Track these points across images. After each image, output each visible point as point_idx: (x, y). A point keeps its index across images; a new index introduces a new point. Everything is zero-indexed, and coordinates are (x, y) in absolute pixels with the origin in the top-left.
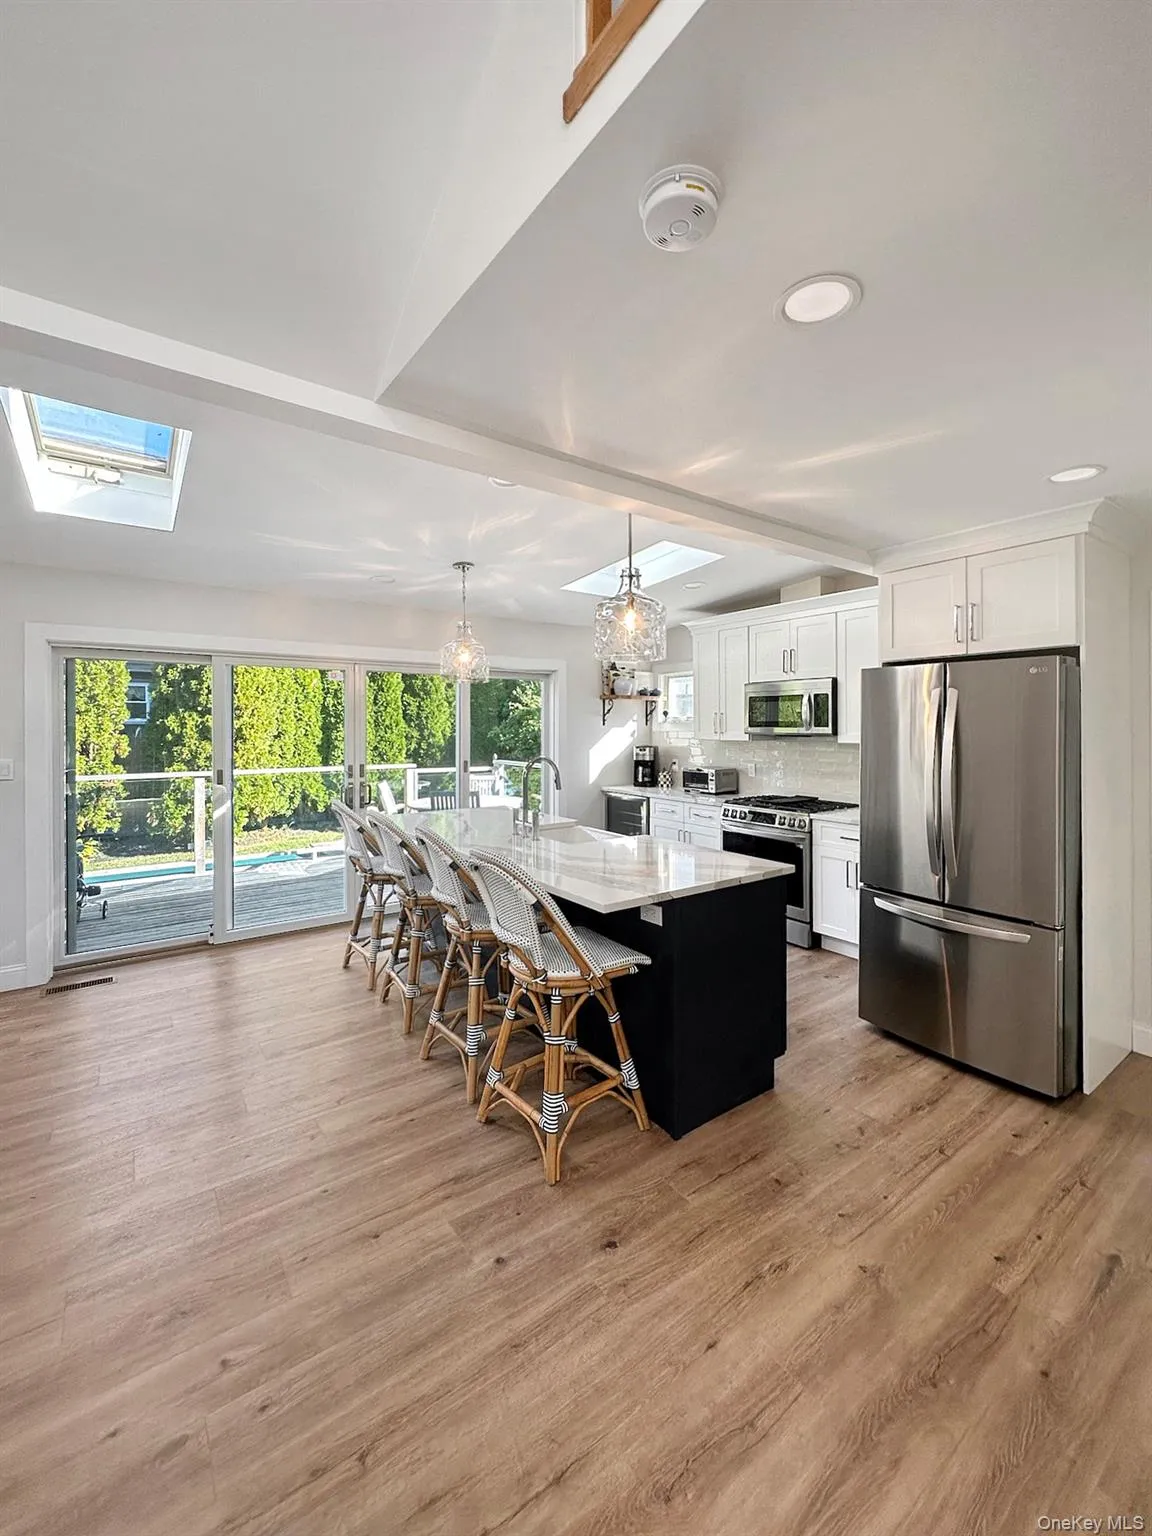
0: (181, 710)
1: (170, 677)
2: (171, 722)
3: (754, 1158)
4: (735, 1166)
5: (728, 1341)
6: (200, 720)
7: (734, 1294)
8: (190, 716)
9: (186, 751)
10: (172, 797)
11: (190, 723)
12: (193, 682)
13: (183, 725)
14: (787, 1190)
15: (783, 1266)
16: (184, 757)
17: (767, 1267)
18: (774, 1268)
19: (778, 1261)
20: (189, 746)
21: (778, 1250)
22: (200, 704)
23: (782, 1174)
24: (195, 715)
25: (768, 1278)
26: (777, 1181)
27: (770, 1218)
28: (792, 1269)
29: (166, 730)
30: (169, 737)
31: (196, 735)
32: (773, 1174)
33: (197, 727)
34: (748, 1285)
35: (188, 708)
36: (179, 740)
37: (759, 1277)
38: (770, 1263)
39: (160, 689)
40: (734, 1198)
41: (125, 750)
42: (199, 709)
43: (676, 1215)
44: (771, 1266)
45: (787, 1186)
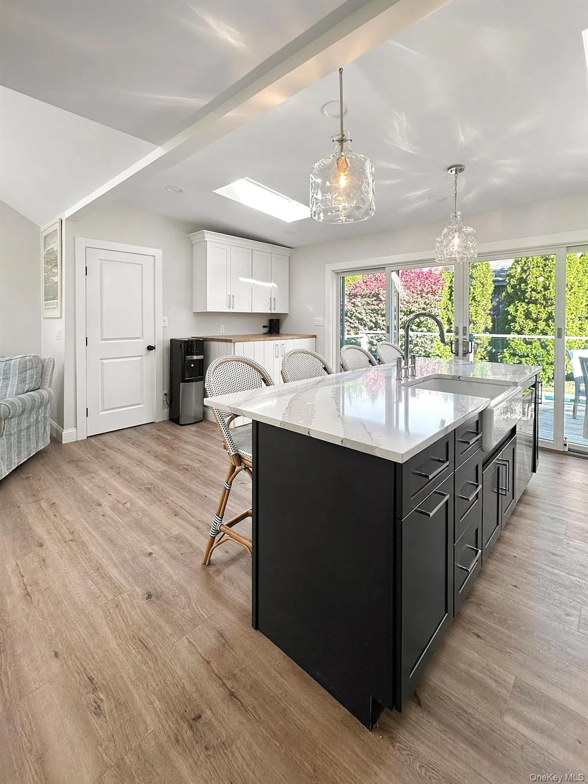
0: (516, 302)
1: (512, 283)
2: (511, 309)
3: (232, 695)
4: (220, 675)
5: (55, 665)
6: (526, 307)
7: (87, 669)
8: (521, 305)
9: (517, 325)
10: (508, 351)
11: (521, 309)
12: (523, 285)
13: (517, 311)
14: (185, 726)
15: (98, 711)
16: (516, 329)
17: (102, 696)
18: (99, 702)
19: (105, 707)
20: (519, 323)
21: (116, 707)
22: (527, 298)
23: (209, 724)
24: (524, 304)
25: (91, 695)
26: (199, 717)
27: (151, 703)
28: (93, 719)
29: (508, 313)
30: (510, 317)
31: (524, 317)
32: (209, 713)
33: (525, 311)
34: (91, 680)
35: (520, 300)
36: (514, 320)
37: (95, 689)
38: (104, 699)
39: (507, 290)
40: (180, 673)
41: (490, 326)
42: (526, 300)
43: (168, 629)
44: (101, 700)
45: (191, 727)
